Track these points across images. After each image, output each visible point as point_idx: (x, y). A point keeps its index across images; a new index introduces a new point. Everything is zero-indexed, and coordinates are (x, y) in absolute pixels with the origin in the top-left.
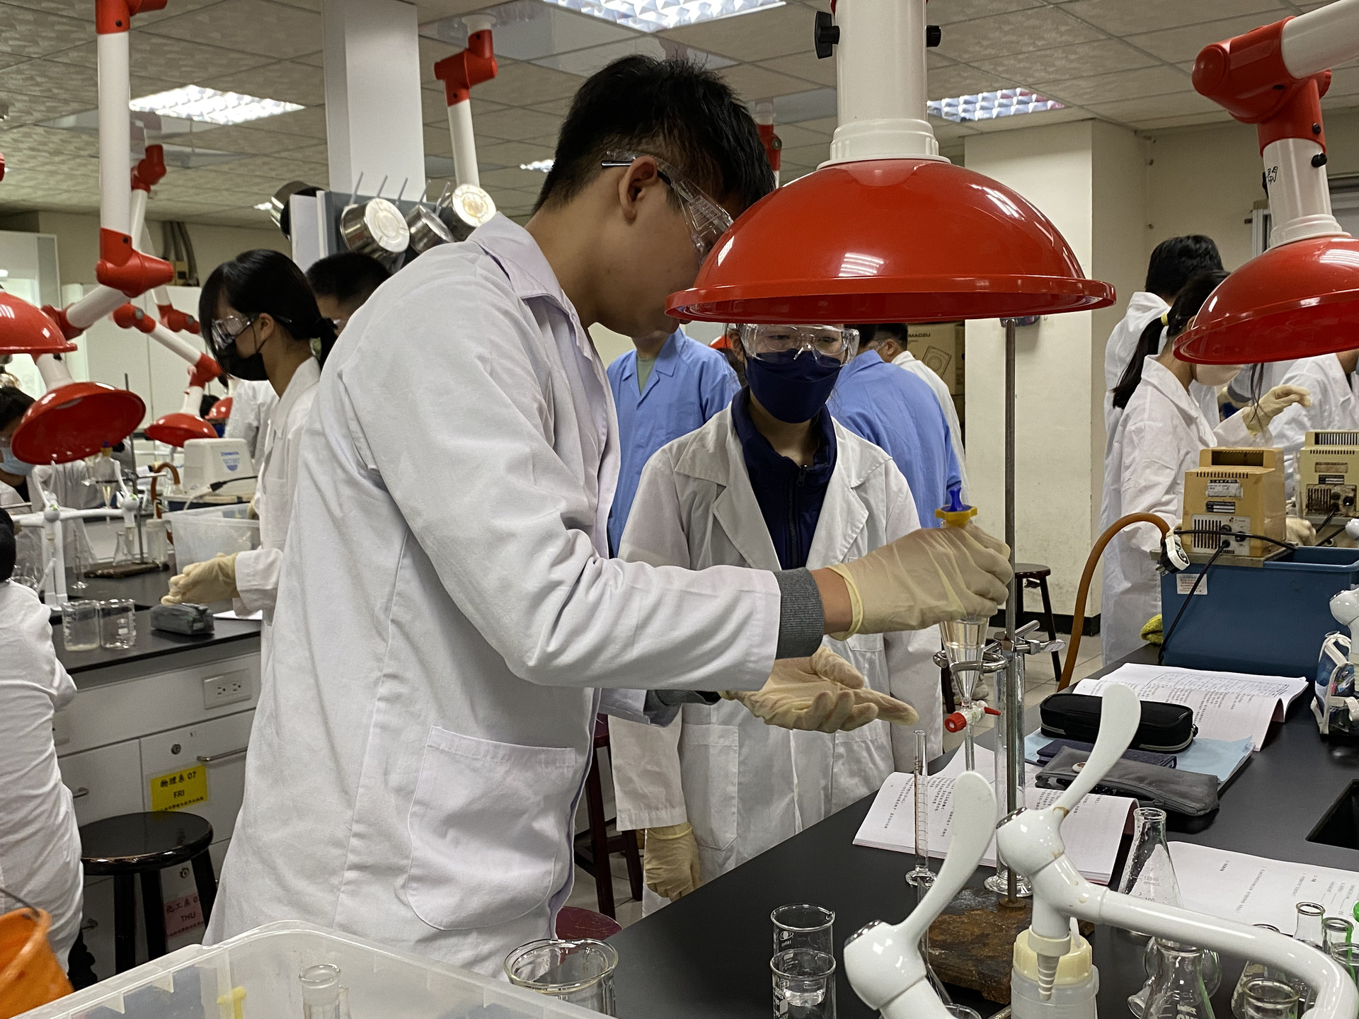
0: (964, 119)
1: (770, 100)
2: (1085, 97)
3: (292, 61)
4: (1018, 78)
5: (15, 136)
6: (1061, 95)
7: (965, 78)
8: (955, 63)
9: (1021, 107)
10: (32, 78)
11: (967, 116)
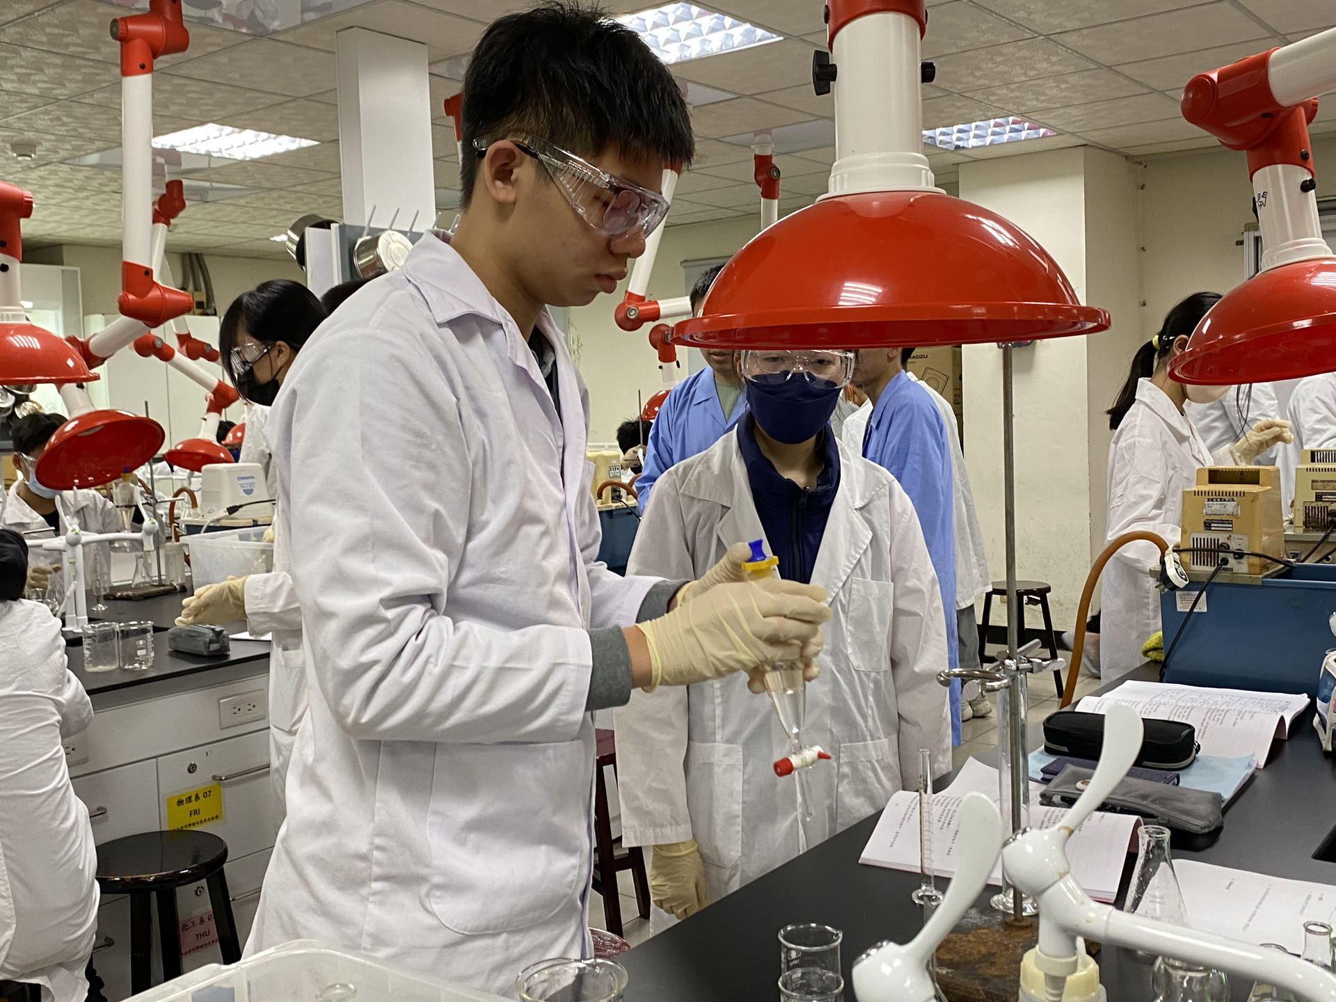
0: (958, 147)
1: (768, 131)
2: (1077, 124)
3: (307, 98)
4: (1011, 107)
5: (42, 174)
6: (1052, 122)
7: (959, 108)
8: (950, 94)
9: (1013, 135)
10: (59, 119)
11: (961, 144)
